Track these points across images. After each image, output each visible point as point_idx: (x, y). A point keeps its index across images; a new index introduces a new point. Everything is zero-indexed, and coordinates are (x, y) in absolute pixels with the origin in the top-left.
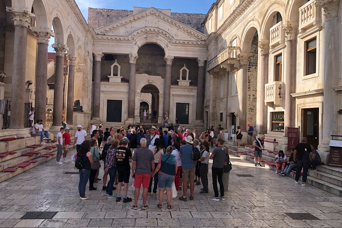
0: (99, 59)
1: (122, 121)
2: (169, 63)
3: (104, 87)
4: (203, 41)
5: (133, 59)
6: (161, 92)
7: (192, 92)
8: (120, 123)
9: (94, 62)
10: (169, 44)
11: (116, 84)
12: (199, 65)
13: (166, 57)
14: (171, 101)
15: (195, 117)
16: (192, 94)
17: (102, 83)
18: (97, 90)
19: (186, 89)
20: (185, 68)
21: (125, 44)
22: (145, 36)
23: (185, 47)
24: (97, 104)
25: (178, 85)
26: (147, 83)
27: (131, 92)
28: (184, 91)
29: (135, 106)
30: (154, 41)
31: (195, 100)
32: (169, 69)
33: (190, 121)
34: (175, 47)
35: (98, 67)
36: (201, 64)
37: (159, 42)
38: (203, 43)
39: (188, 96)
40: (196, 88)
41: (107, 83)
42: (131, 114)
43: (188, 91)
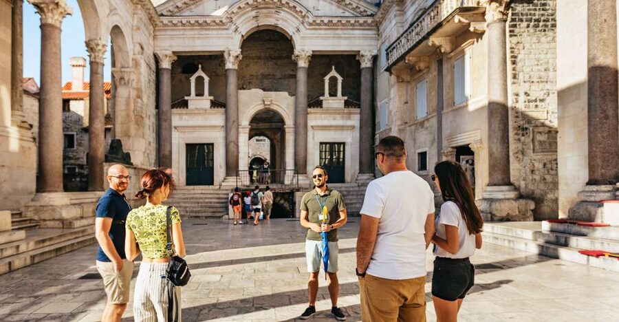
0: (166, 64)
1: (215, 183)
2: (302, 64)
3: (178, 118)
4: (368, 16)
5: (232, 59)
6: (289, 122)
7: (349, 119)
8: (211, 187)
9: (158, 72)
10: (301, 27)
11: (200, 112)
12: (363, 65)
13: (296, 52)
14: (310, 139)
15: (357, 167)
16: (349, 123)
17: (175, 111)
18: (164, 125)
19: (339, 114)
20: (334, 73)
21: (215, 32)
22: (254, 13)
23: (333, 32)
24: (167, 153)
25: (321, 107)
26: (261, 107)
27: (229, 126)
28: (334, 119)
29: (238, 152)
30: (271, 21)
31: (357, 134)
32: (302, 76)
33: (348, 177)
34: (313, 32)
35: (166, 80)
36: (366, 64)
37: (281, 24)
38: (370, 20)
39: (342, 128)
40: (358, 110)
41: (184, 111)
42: (232, 169)
43: (343, 118)
